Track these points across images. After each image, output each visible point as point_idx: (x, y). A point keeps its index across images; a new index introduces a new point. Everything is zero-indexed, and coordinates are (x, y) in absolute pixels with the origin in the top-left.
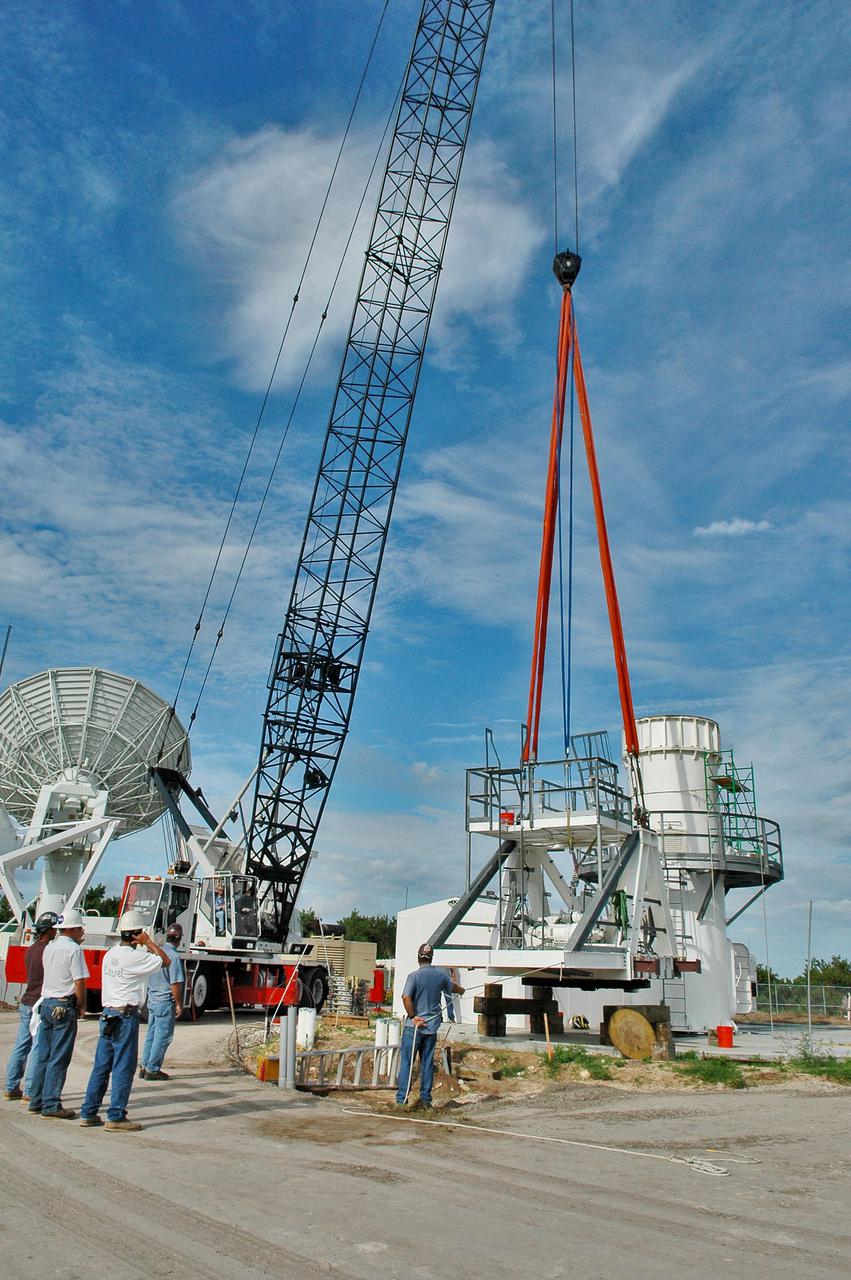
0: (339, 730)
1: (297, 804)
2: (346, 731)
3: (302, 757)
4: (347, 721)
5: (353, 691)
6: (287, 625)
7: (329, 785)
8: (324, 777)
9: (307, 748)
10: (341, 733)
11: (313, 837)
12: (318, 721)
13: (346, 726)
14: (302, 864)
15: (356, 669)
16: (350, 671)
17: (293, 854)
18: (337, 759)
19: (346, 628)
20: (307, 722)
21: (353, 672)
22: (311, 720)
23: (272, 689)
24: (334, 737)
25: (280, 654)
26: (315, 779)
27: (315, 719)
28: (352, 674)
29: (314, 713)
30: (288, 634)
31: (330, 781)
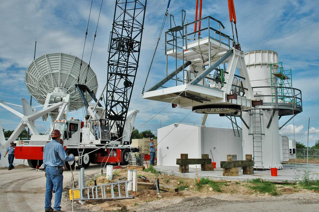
0: (135, 66)
1: (123, 93)
2: (137, 66)
3: (123, 76)
4: (138, 62)
5: (139, 51)
6: (113, 28)
7: (133, 86)
8: (131, 83)
9: (125, 73)
10: (136, 67)
11: (128, 105)
12: (129, 63)
13: (138, 64)
14: (125, 114)
15: (140, 43)
16: (137, 44)
17: (122, 111)
18: (135, 76)
19: (137, 28)
20: (124, 64)
21: (139, 44)
22: (126, 63)
23: (110, 52)
24: (134, 68)
25: (112, 39)
26: (128, 84)
27: (127, 62)
28: (138, 45)
29: (127, 61)
30: (114, 31)
31: (133, 84)
